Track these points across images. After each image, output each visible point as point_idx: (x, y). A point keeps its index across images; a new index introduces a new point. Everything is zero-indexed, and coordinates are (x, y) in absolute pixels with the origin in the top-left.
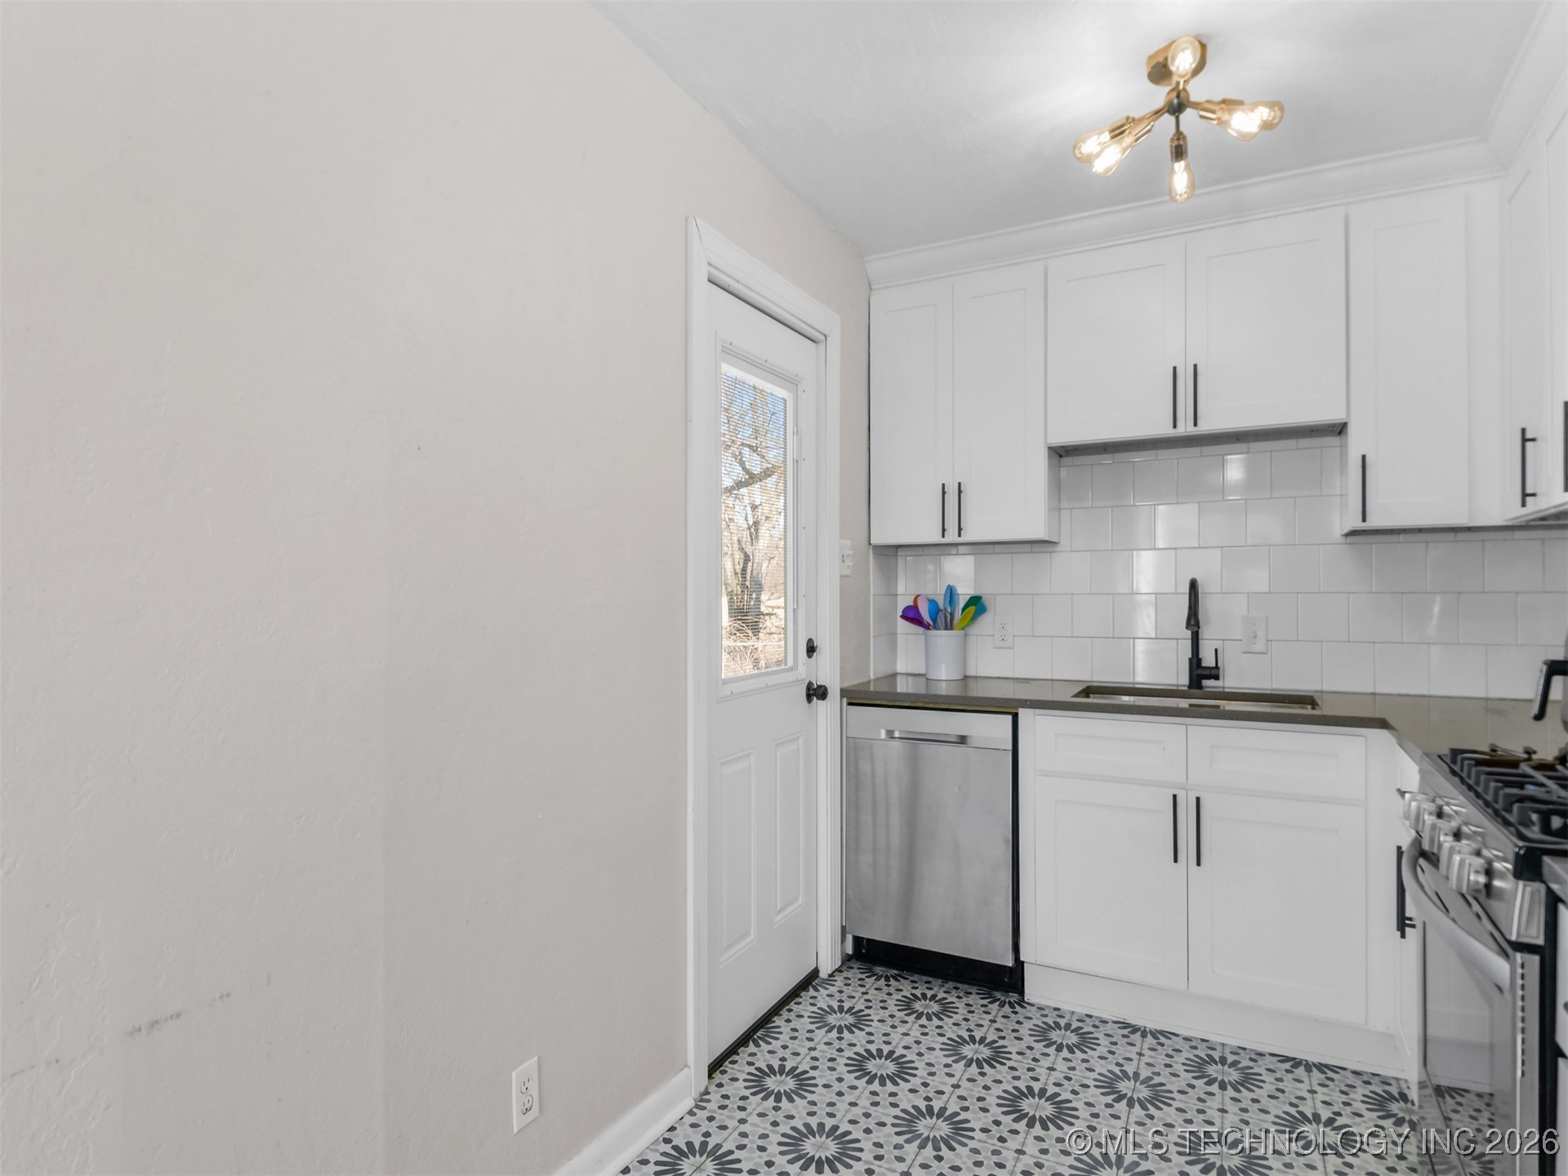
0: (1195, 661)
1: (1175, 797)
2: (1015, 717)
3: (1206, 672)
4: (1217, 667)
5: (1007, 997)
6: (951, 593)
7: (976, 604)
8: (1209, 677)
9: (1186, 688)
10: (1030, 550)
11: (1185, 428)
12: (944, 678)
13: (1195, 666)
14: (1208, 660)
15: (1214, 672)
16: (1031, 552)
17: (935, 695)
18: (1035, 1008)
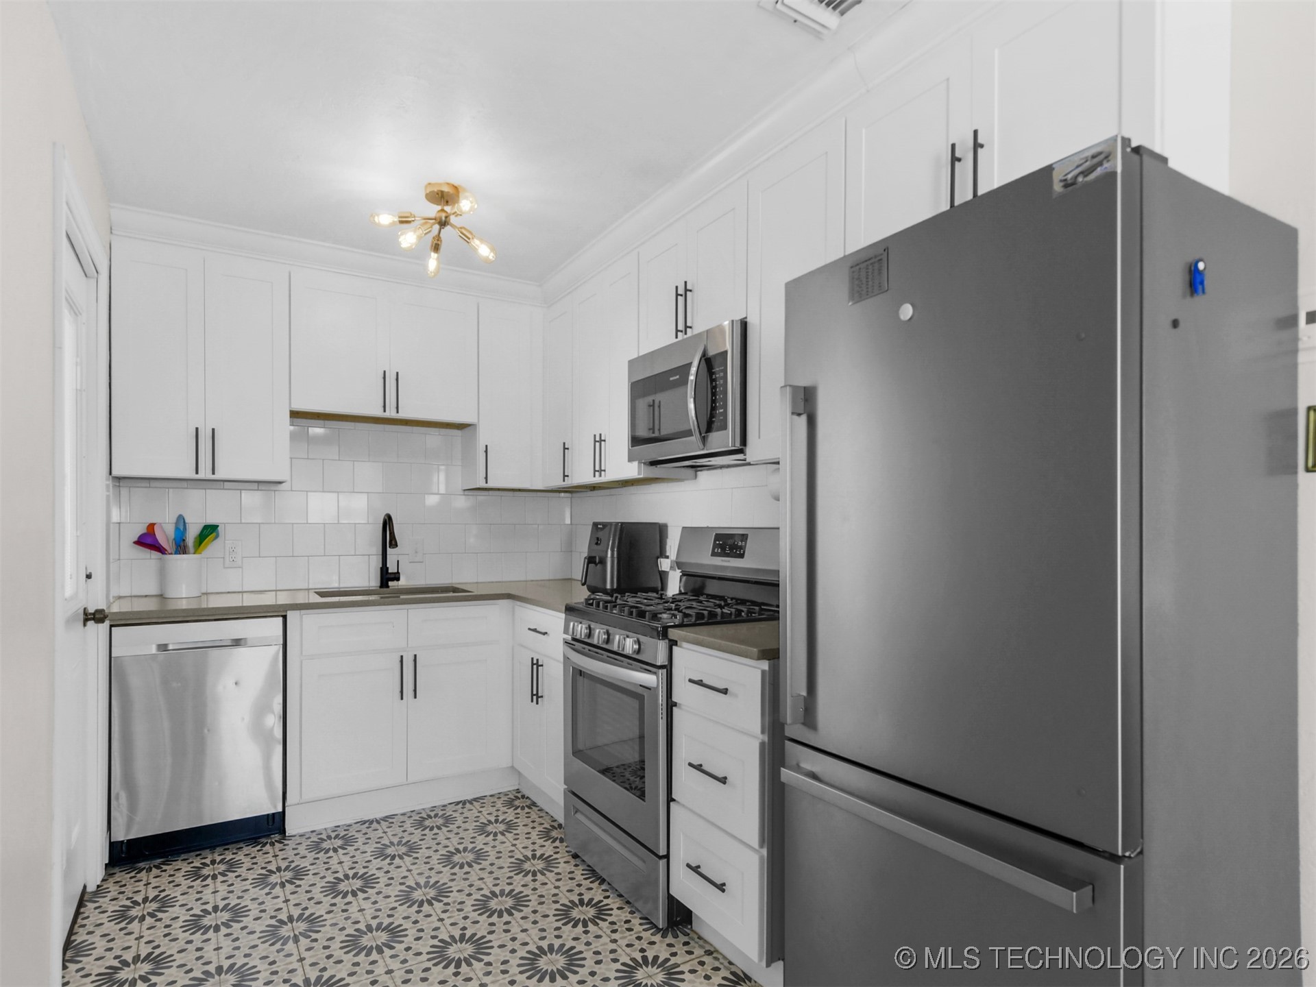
0: (384, 569)
1: (402, 657)
2: (285, 617)
3: (392, 576)
4: (398, 573)
5: (271, 838)
6: (181, 522)
7: (209, 532)
8: (393, 580)
9: (378, 588)
10: (256, 488)
11: (391, 413)
12: (184, 596)
13: (385, 572)
14: (392, 568)
15: (397, 575)
16: (258, 490)
17: (176, 610)
18: (297, 836)
